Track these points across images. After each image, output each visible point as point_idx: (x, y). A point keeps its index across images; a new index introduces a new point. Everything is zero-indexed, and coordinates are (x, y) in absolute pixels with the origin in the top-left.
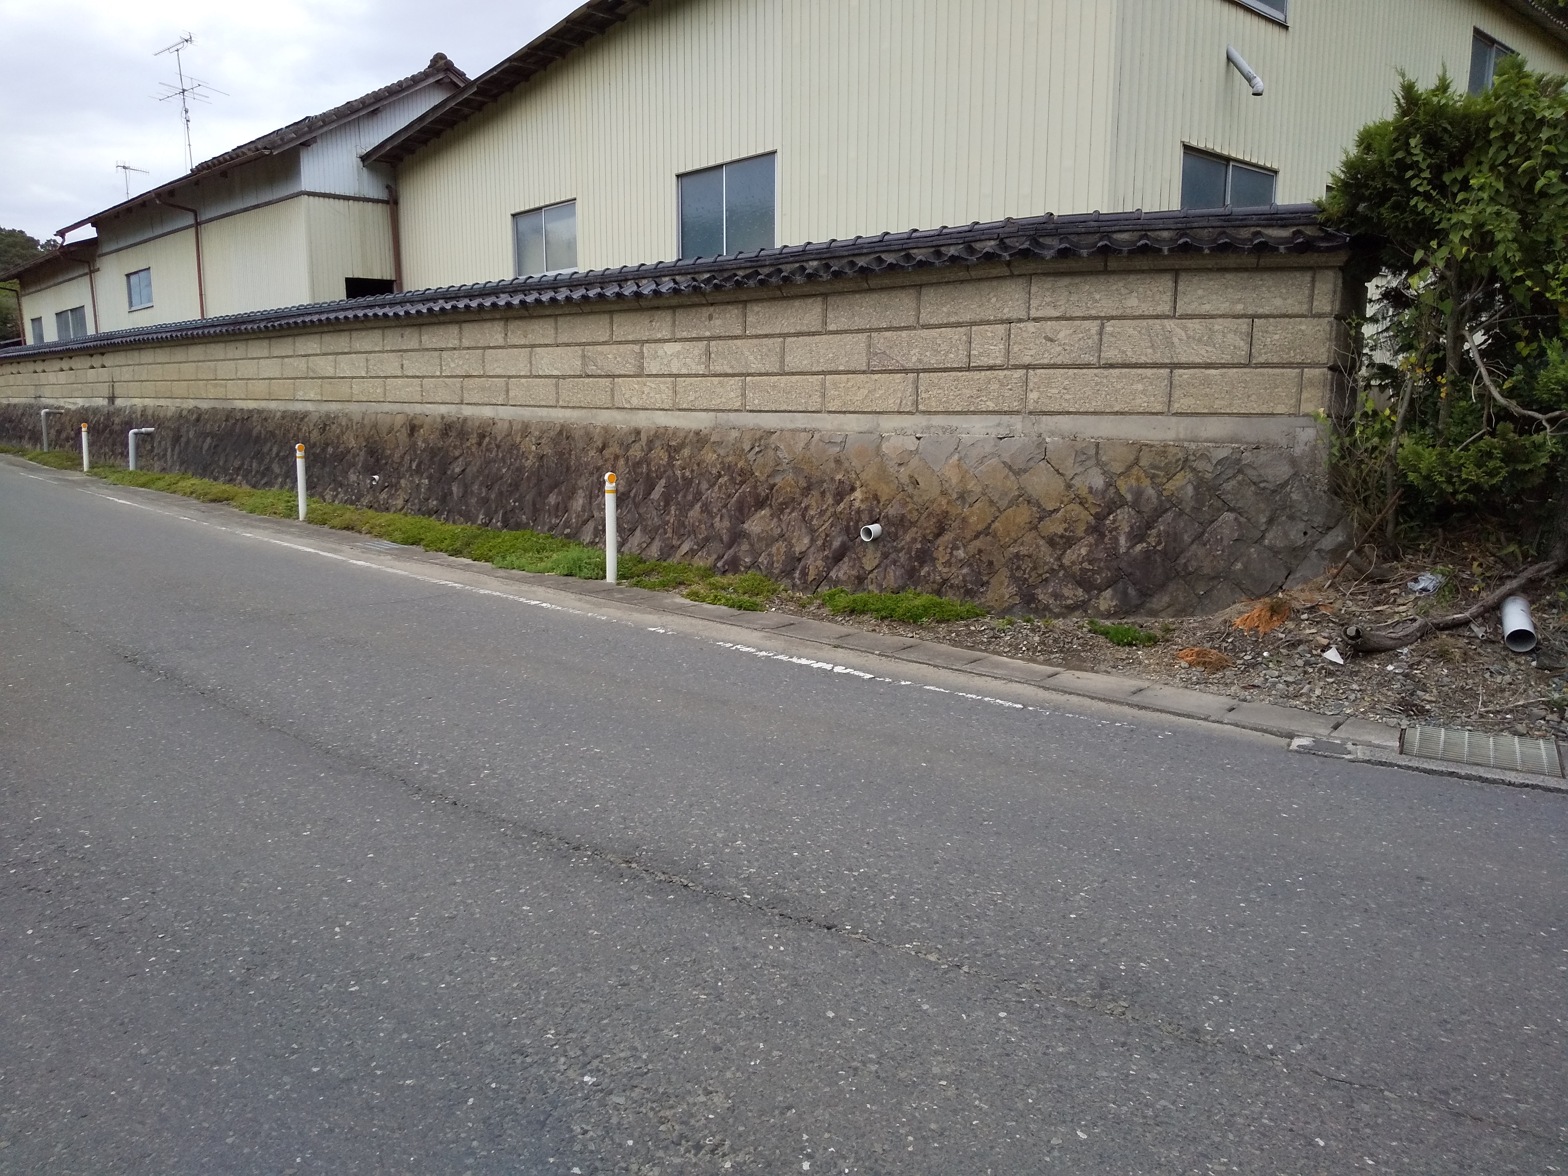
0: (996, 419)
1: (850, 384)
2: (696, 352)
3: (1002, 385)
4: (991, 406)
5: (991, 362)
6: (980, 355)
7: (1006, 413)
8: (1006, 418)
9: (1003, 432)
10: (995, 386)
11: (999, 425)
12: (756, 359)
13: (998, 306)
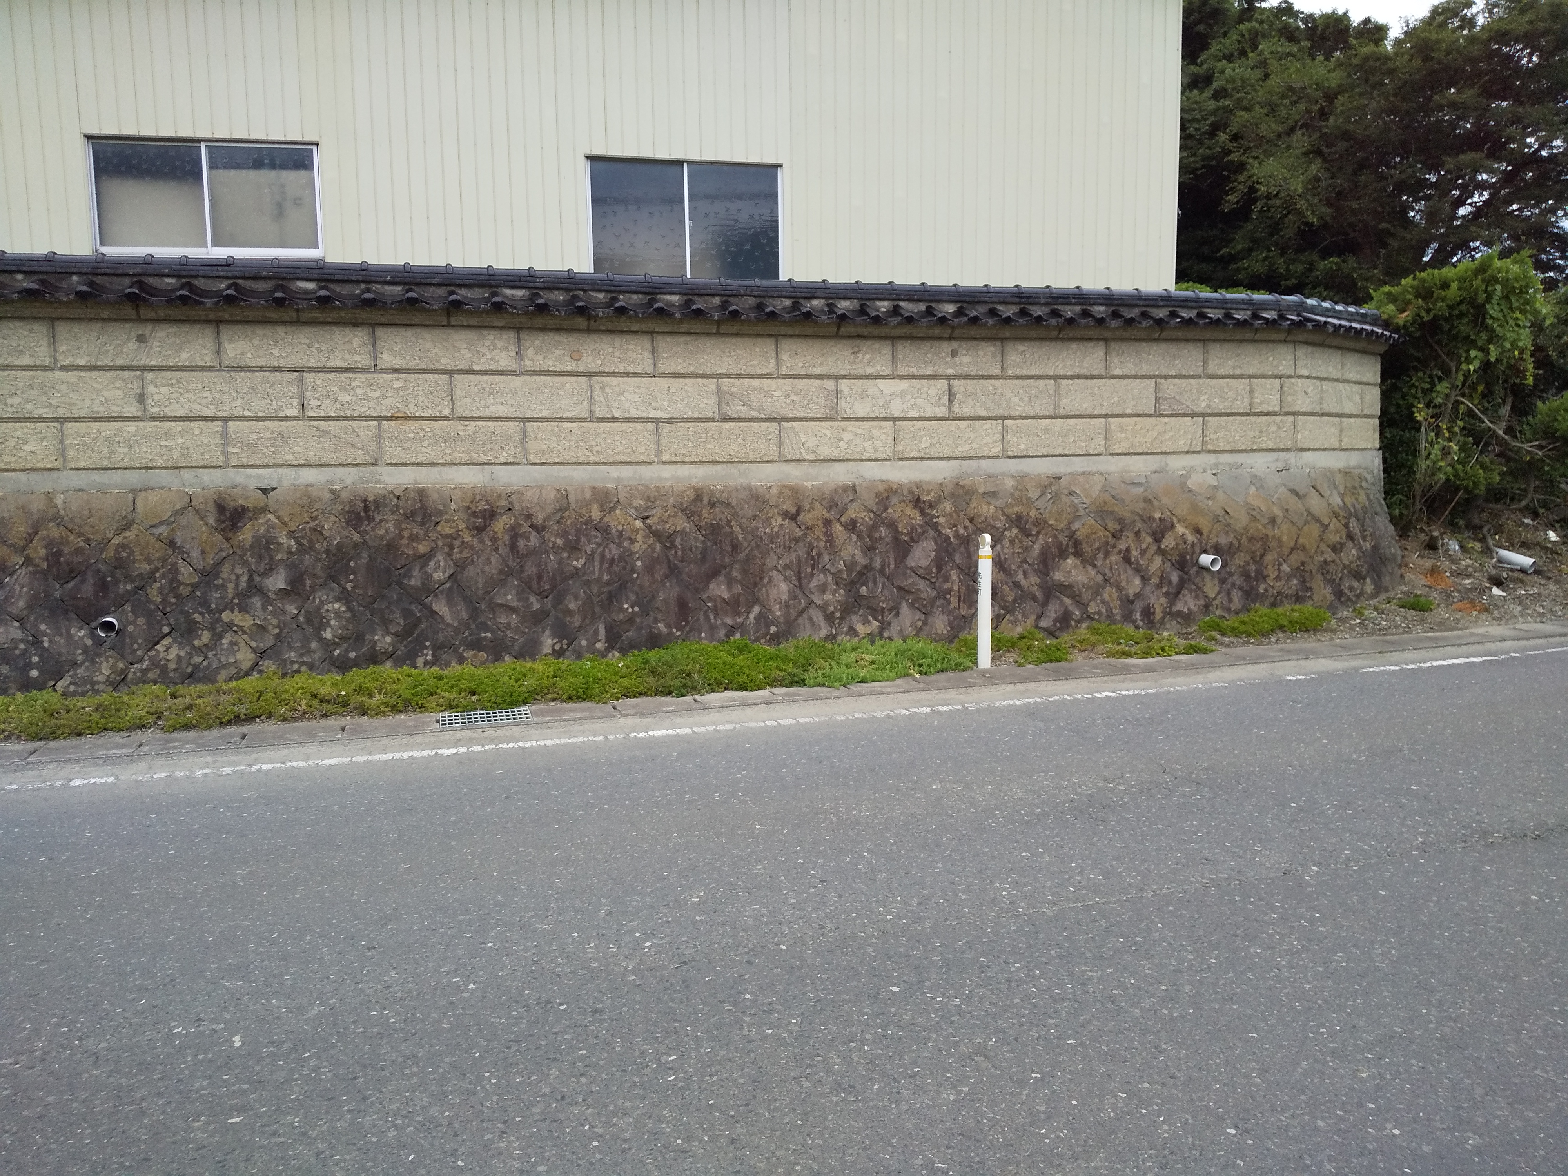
0: (1275, 455)
1: (1138, 427)
2: (933, 392)
3: (1279, 428)
4: (1271, 445)
5: (1271, 409)
6: (1262, 402)
7: (1282, 450)
8: (1282, 455)
9: (1280, 465)
10: (1273, 429)
11: (1277, 460)
12: (1022, 400)
13: (1275, 363)
